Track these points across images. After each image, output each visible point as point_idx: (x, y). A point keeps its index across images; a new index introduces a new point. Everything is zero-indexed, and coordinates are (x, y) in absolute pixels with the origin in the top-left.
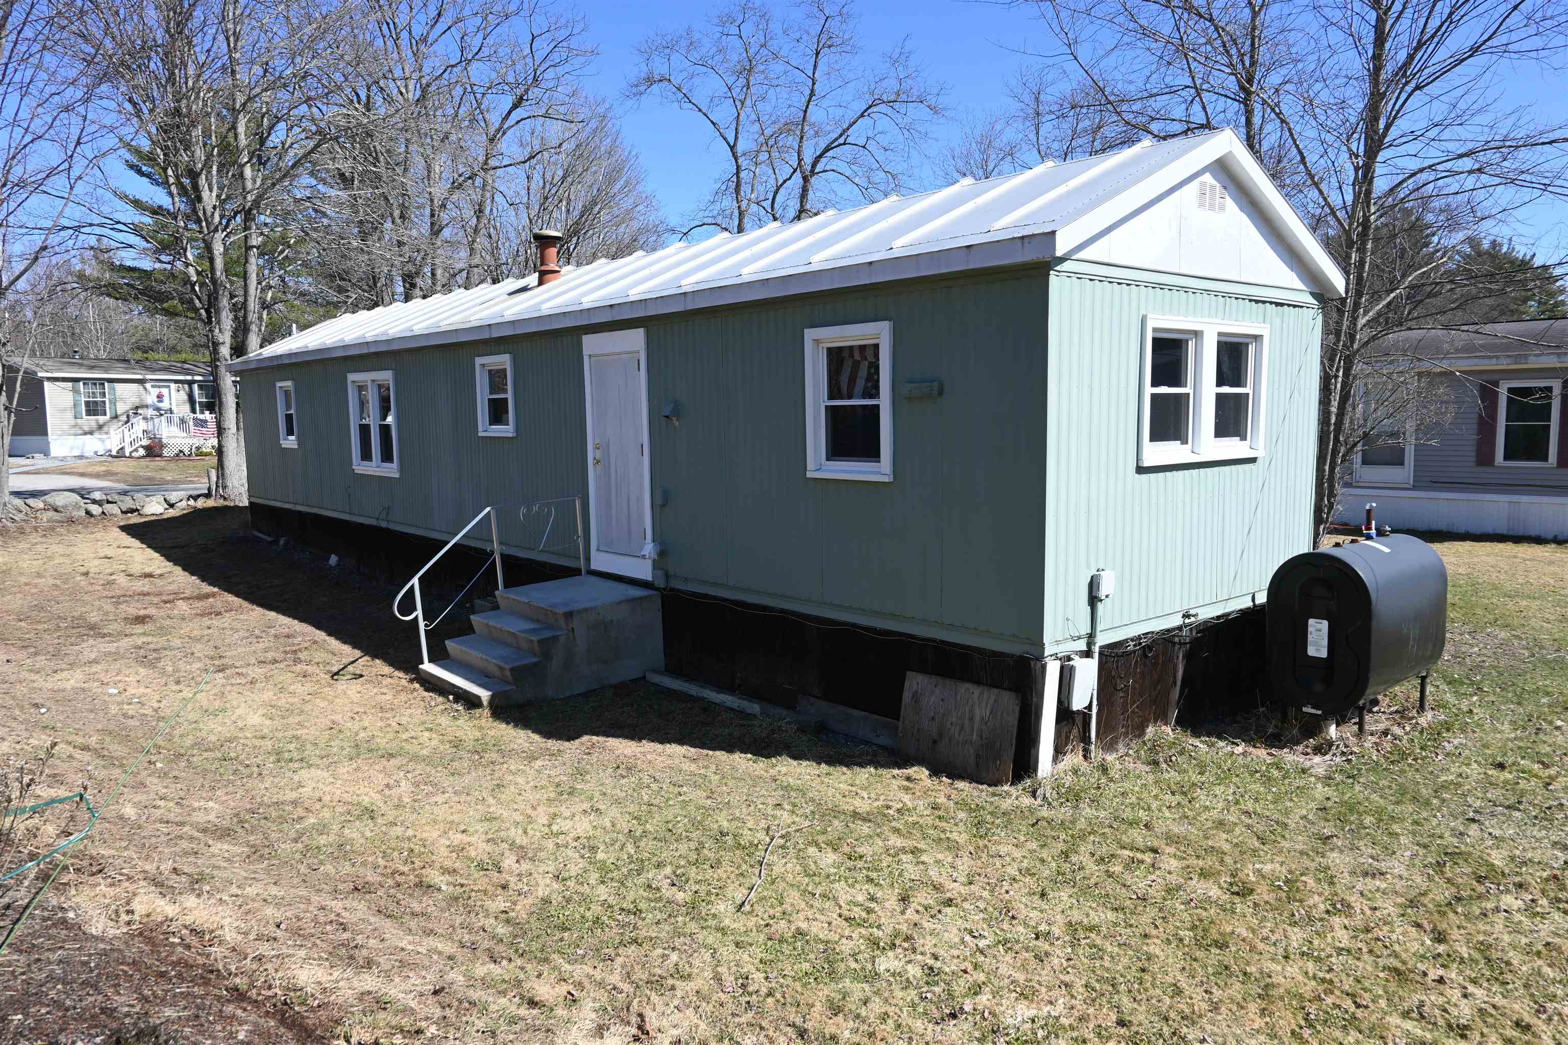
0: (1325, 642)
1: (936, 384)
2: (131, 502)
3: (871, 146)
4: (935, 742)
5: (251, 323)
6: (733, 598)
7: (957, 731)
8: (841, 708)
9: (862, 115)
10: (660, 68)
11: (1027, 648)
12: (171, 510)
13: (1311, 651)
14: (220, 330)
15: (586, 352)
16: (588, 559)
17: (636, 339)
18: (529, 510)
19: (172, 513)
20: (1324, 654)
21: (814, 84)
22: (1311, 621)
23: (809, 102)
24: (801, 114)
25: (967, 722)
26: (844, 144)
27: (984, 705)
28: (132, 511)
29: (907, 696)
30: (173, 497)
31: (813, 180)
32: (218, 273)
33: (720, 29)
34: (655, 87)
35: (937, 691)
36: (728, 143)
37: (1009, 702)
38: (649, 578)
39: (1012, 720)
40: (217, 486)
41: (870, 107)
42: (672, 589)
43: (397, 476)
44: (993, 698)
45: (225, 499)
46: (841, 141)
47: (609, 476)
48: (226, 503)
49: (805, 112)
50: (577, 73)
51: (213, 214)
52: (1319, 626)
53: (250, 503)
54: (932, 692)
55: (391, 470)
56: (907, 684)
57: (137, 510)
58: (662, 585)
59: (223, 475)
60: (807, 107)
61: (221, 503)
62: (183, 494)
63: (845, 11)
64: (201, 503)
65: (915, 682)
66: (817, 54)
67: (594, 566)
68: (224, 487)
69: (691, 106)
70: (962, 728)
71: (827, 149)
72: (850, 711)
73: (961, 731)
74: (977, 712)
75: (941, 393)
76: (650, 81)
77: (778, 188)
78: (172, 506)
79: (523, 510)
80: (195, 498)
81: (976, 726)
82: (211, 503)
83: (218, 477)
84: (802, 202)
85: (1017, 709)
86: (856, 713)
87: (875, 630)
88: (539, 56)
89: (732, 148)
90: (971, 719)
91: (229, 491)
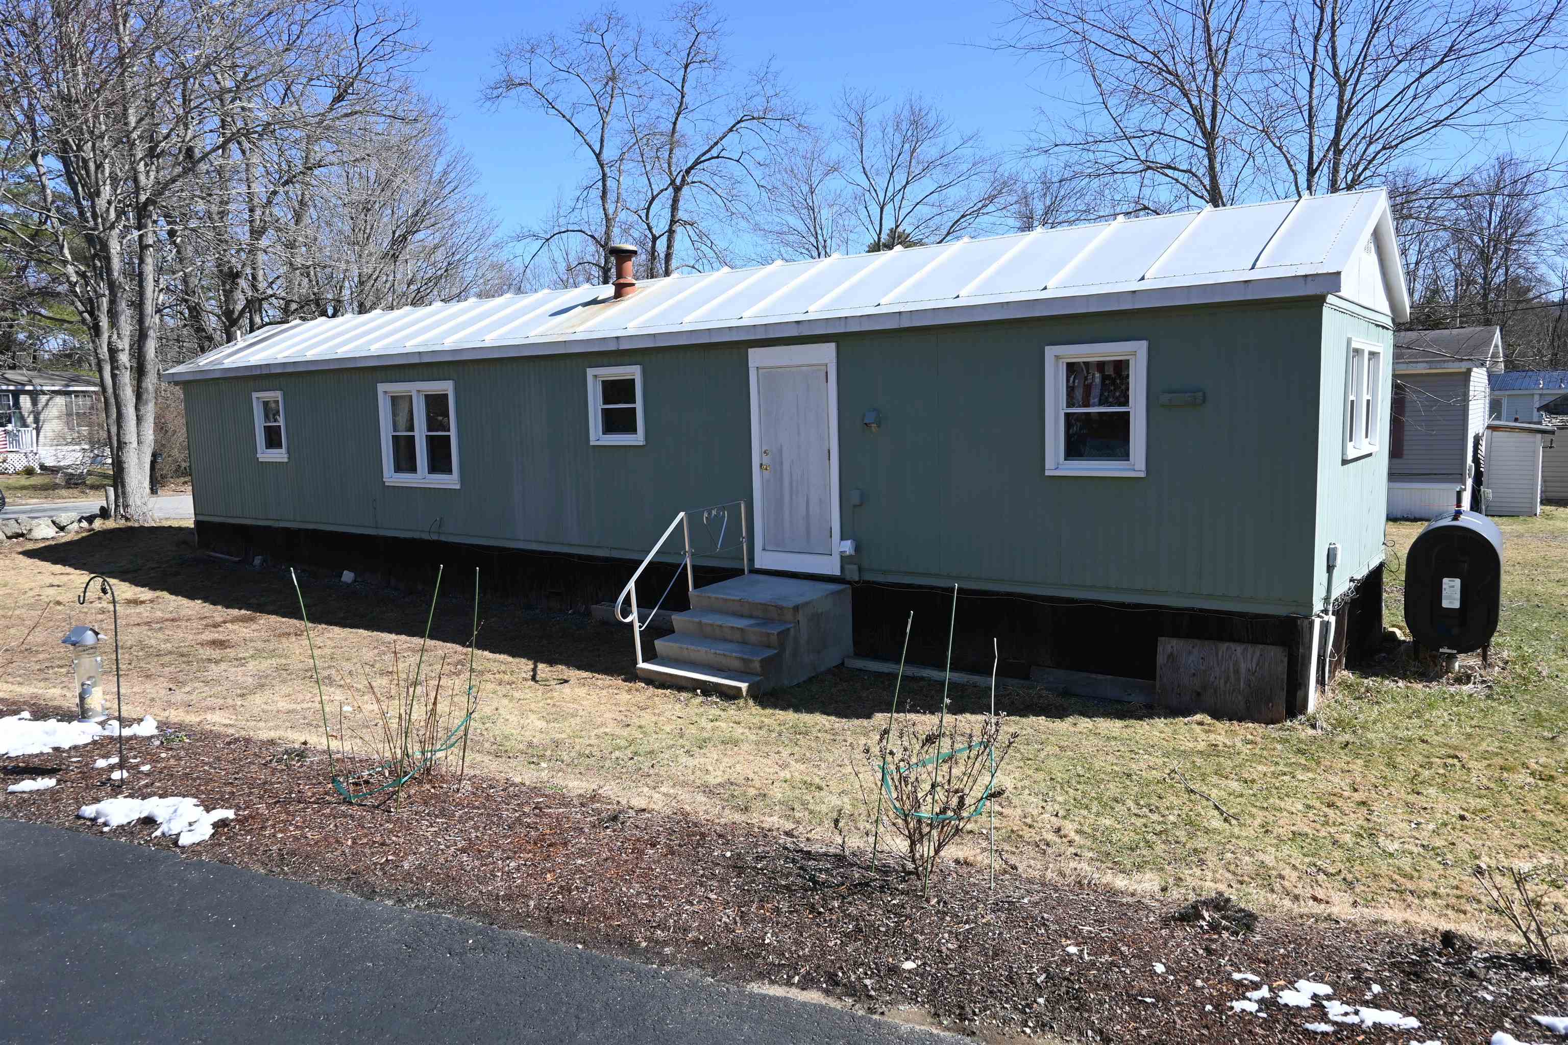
0: (1458, 596)
1: (1200, 394)
2: (16, 525)
3: (745, 160)
4: (1199, 694)
5: (149, 328)
6: (942, 585)
7: (1222, 681)
8: (1085, 674)
9: (731, 130)
10: (520, 72)
11: (1293, 609)
12: (62, 534)
13: (1445, 604)
14: (118, 334)
15: (752, 364)
16: (751, 559)
17: (827, 353)
18: (710, 514)
19: (64, 537)
20: (1457, 605)
21: (683, 97)
22: (1445, 580)
23: (678, 114)
24: (671, 126)
25: (1232, 675)
26: (718, 157)
27: (1249, 656)
28: (18, 535)
29: (1161, 659)
30: (63, 519)
31: (685, 190)
32: (116, 274)
33: (581, 36)
34: (513, 92)
35: (1195, 651)
36: (594, 151)
37: (1275, 656)
38: (837, 572)
39: (1282, 669)
40: (117, 506)
41: (739, 122)
42: (865, 582)
43: (458, 487)
44: (1258, 653)
45: (127, 519)
46: (714, 152)
47: (781, 480)
48: (129, 524)
49: (675, 124)
50: (405, 68)
51: (108, 210)
52: (1452, 584)
53: (197, 522)
54: (1190, 653)
55: (450, 481)
56: (1160, 649)
57: (22, 535)
58: (857, 579)
59: (124, 493)
60: (677, 119)
61: (122, 523)
62: (75, 515)
63: (716, 28)
64: (98, 524)
65: (1167, 646)
66: (686, 67)
67: (758, 565)
68: (126, 506)
69: (554, 112)
70: (1228, 678)
71: (697, 163)
72: (1094, 676)
73: (1226, 683)
74: (1243, 667)
75: (1204, 401)
76: (510, 84)
77: (653, 199)
78: (62, 529)
79: (706, 515)
80: (90, 519)
81: (1243, 676)
82: (110, 524)
83: (117, 496)
84: (672, 212)
85: (1286, 660)
86: (1100, 677)
87: (1122, 605)
88: (364, 49)
89: (598, 156)
90: (1237, 672)
91: (131, 510)
